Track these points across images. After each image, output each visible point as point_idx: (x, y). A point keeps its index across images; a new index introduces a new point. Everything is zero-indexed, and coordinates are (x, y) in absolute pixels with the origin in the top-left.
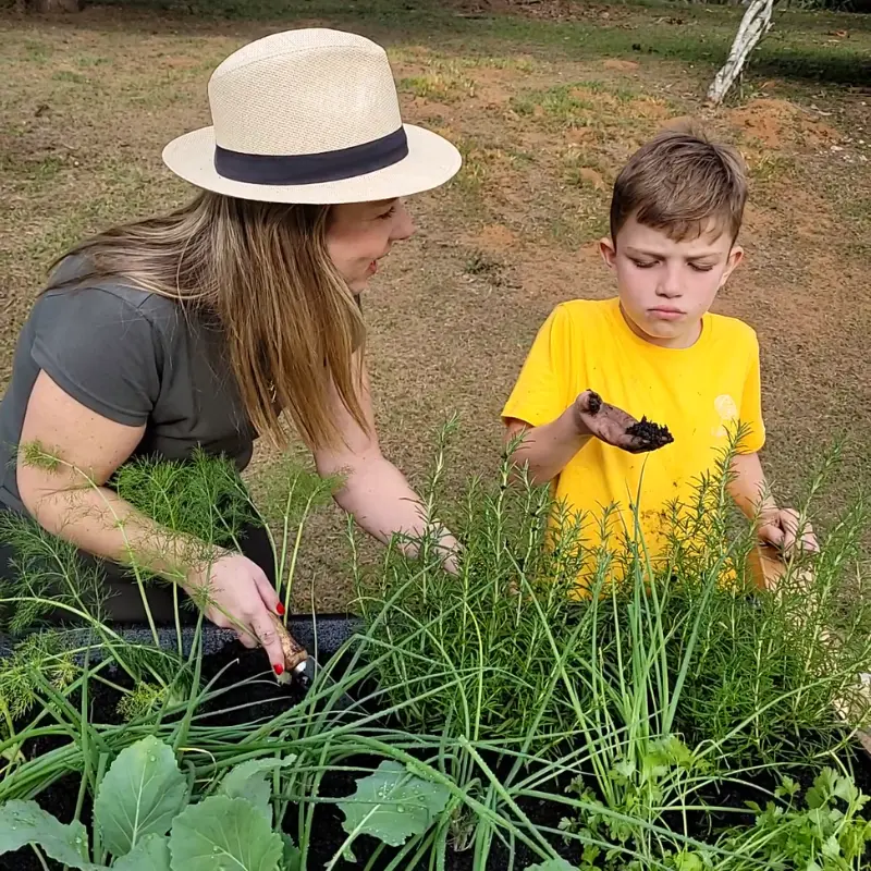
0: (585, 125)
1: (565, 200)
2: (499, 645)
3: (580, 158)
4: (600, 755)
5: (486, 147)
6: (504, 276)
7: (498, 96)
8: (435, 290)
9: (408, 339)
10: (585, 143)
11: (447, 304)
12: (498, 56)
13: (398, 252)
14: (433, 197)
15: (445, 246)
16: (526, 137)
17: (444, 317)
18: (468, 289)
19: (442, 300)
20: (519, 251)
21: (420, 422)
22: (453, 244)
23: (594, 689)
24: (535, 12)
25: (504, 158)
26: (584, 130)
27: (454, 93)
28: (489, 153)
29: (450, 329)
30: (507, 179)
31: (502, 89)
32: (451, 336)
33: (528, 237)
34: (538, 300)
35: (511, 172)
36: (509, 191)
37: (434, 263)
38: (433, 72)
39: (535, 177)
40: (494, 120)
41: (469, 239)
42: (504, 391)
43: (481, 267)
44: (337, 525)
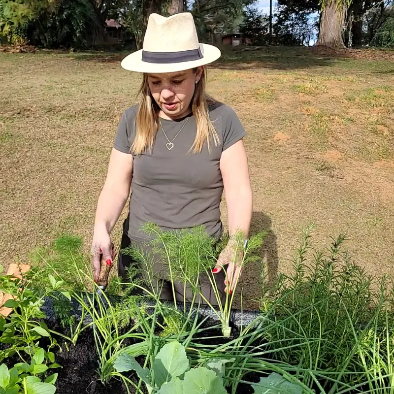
0: (381, 106)
1: (369, 140)
2: (327, 332)
3: (377, 121)
4: (375, 391)
5: (331, 115)
6: (335, 173)
7: (338, 93)
8: (302, 178)
9: (287, 198)
10: (380, 114)
11: (307, 184)
12: (339, 75)
13: (286, 159)
14: (304, 136)
15: (308, 158)
16: (350, 111)
17: (305, 189)
18: (317, 177)
19: (305, 182)
20: (343, 162)
21: (291, 236)
22: (312, 157)
23: (374, 361)
24: (358, 56)
25: (339, 120)
26: (380, 108)
27: (318, 91)
28: (332, 117)
29: (308, 196)
30: (339, 129)
31: (340, 89)
32: (308, 198)
33: (349, 156)
34: (352, 185)
35: (342, 126)
36: (341, 134)
37: (302, 165)
38: (308, 83)
39: (353, 128)
40: (335, 103)
41: (319, 155)
42: (332, 226)
43: (324, 168)
44: (249, 278)
